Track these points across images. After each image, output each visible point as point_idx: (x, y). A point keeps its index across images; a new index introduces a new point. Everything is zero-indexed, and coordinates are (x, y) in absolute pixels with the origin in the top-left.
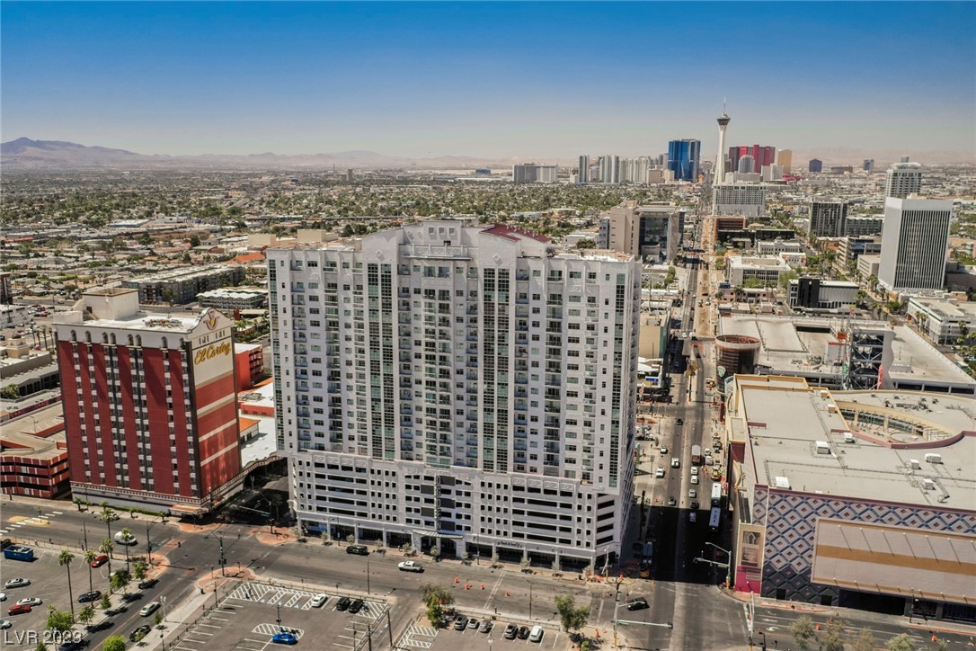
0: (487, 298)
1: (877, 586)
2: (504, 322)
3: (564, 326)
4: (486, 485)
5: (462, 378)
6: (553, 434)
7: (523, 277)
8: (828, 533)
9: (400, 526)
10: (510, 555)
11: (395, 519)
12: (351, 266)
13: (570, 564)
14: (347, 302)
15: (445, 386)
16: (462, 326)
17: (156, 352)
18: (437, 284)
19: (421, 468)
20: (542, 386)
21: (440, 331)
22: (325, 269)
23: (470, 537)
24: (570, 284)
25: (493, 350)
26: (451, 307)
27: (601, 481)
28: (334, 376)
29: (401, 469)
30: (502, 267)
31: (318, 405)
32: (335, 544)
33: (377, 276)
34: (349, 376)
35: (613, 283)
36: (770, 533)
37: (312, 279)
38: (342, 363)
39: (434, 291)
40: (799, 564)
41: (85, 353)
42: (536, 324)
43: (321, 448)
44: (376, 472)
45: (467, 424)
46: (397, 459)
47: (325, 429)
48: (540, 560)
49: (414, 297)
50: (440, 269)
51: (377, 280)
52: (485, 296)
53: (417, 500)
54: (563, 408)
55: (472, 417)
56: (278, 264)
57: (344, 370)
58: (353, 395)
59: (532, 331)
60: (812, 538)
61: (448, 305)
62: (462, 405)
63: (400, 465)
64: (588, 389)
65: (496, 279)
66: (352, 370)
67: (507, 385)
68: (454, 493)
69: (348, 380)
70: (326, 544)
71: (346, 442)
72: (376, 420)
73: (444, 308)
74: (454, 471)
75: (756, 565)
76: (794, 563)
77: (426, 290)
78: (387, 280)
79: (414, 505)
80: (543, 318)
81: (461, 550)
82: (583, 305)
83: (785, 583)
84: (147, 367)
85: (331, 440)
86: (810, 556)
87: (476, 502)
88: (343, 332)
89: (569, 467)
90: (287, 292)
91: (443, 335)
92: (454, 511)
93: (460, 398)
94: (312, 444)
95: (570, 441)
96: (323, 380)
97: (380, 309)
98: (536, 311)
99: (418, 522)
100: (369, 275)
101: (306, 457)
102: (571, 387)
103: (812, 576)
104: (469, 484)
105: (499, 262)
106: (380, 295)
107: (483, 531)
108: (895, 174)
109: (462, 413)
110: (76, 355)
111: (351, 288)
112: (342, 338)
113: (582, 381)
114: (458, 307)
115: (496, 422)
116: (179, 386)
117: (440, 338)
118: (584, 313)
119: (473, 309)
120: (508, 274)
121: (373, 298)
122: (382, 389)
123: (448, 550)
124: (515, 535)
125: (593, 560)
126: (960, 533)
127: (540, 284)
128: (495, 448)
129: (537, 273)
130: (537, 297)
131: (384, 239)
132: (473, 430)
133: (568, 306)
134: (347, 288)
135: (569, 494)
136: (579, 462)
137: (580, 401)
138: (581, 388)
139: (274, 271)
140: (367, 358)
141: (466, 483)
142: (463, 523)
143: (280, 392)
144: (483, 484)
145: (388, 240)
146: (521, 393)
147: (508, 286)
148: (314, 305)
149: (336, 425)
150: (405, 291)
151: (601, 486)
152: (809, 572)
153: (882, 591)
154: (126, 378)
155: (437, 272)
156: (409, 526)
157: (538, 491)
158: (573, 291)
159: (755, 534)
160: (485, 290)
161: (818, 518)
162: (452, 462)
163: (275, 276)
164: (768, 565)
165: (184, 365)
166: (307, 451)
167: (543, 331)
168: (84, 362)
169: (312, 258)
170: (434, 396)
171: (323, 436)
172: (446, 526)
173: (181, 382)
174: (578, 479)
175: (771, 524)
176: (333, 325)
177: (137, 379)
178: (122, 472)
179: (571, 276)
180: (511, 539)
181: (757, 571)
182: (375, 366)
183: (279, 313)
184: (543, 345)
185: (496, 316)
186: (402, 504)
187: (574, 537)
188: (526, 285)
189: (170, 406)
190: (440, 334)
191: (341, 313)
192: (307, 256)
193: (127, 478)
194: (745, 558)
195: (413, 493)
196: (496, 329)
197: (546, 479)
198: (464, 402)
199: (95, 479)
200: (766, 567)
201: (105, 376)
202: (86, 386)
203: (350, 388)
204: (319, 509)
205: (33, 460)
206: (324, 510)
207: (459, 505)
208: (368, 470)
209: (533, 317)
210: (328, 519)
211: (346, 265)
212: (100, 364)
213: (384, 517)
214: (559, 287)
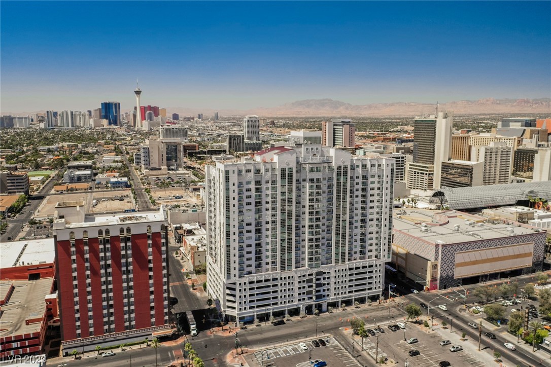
0: (338, 180)
1: (472, 274)
2: (345, 191)
3: (369, 189)
4: (337, 271)
5: (325, 221)
6: (363, 240)
7: (353, 168)
8: (459, 258)
9: (295, 304)
10: (348, 303)
11: (292, 301)
12: (270, 170)
13: (374, 298)
14: (267, 191)
15: (317, 226)
16: (325, 195)
18: (315, 176)
19: (306, 270)
20: (359, 218)
21: (316, 199)
22: (255, 174)
23: (329, 299)
24: (371, 170)
26: (321, 186)
27: (384, 257)
28: (258, 231)
29: (296, 273)
30: (345, 164)
31: (249, 249)
32: (263, 324)
33: (285, 174)
34: (267, 230)
35: (390, 168)
36: (442, 263)
37: (248, 179)
38: (264, 223)
39: (314, 179)
40: (451, 273)
41: (81, 246)
42: (357, 190)
43: (250, 273)
44: (283, 278)
45: (326, 243)
46: (294, 269)
47: (253, 263)
48: (362, 301)
49: (303, 183)
50: (317, 168)
51: (285, 177)
53: (304, 287)
54: (367, 227)
55: (330, 240)
56: (231, 173)
57: (264, 227)
58: (269, 240)
59: (356, 193)
60: (454, 261)
63: (296, 272)
64: (378, 216)
65: (342, 171)
66: (269, 226)
67: (346, 220)
68: (322, 279)
69: (267, 232)
70: (258, 326)
71: (264, 266)
72: (283, 250)
73: (318, 187)
74: (323, 268)
75: (436, 278)
76: (449, 273)
77: (310, 179)
78: (290, 175)
79: (302, 290)
80: (360, 187)
81: (324, 308)
82: (376, 179)
83: (447, 282)
84: (136, 248)
85: (256, 267)
86: (454, 268)
87: (333, 280)
88: (264, 206)
89: (370, 254)
90: (236, 188)
91: (318, 200)
92: (321, 289)
93: (323, 231)
94: (245, 272)
95: (370, 242)
96: (253, 235)
97: (287, 191)
98: (357, 184)
99: (304, 299)
100: (281, 174)
101: (242, 280)
102: (371, 217)
104: (329, 273)
105: (344, 162)
106: (287, 184)
107: (335, 294)
108: (248, 121)
109: (324, 238)
110: (73, 249)
111: (270, 182)
112: (263, 210)
113: (375, 213)
114: (324, 186)
115: (341, 239)
116: (159, 255)
117: (316, 202)
118: (376, 183)
119: (330, 186)
120: (347, 168)
121: (283, 186)
122: (286, 233)
124: (349, 292)
125: (381, 293)
127: (359, 171)
128: (340, 252)
129: (358, 166)
130: (358, 177)
131: (290, 155)
132: (329, 245)
133: (370, 180)
134: (267, 182)
136: (374, 250)
137: (375, 222)
138: (375, 216)
139: (229, 177)
140: (279, 218)
142: (326, 293)
143: (229, 246)
144: (335, 271)
145: (292, 155)
146: (351, 223)
147: (347, 173)
148: (248, 193)
149: (258, 259)
150: (298, 181)
152: (453, 275)
153: (474, 275)
154: (116, 257)
155: (315, 170)
156: (300, 303)
157: (359, 268)
158: (372, 173)
159: (436, 265)
160: (337, 176)
161: (456, 253)
162: (320, 264)
163: (229, 179)
164: (441, 276)
165: (163, 241)
166: (244, 277)
167: (360, 193)
168: (80, 252)
169: (248, 168)
170: (313, 232)
171: (251, 266)
172: (319, 297)
173: (160, 253)
174: (374, 258)
175: (442, 259)
176: (258, 204)
177: (126, 256)
178: (109, 323)
179: (372, 166)
180: (348, 295)
181: (437, 280)
182: (283, 222)
183: (230, 200)
184: (360, 199)
185: (342, 188)
186: (297, 292)
187: (373, 286)
188: (353, 172)
189: (150, 269)
190: (316, 200)
191: (263, 196)
192: (245, 167)
193: (113, 326)
194: (432, 276)
195: (302, 285)
196: (342, 194)
197: (363, 262)
198: (325, 233)
199: (86, 333)
200: (440, 278)
201: (98, 259)
202: (81, 269)
203: (267, 236)
204: (250, 308)
205: (25, 335)
206: (253, 307)
207: (324, 284)
208: (279, 278)
209: (356, 187)
210: (256, 312)
211: (267, 170)
212: (94, 252)
213: (287, 302)
214: (366, 172)
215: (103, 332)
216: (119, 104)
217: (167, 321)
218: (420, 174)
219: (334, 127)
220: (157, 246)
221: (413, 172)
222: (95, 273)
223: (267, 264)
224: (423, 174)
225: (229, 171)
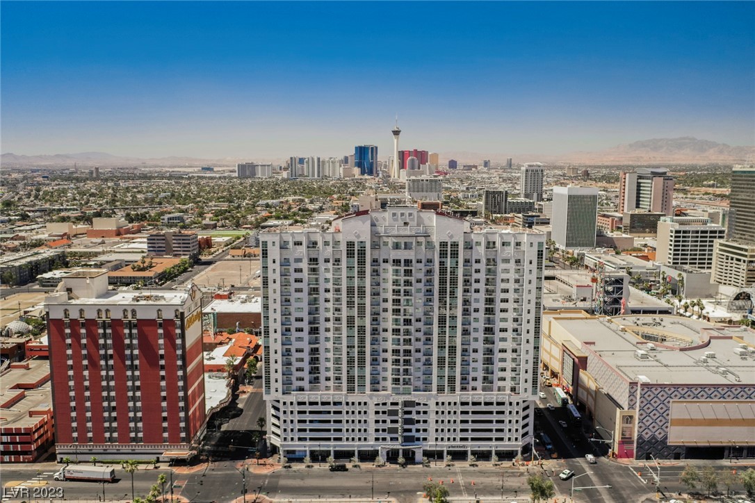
0: (441, 263)
1: (708, 442)
2: (454, 282)
3: (498, 281)
4: (440, 404)
5: (420, 325)
6: (489, 361)
7: (469, 247)
8: (677, 410)
9: (370, 444)
10: (459, 455)
11: (365, 439)
12: (331, 244)
13: (507, 455)
14: (326, 273)
15: (407, 332)
16: (421, 286)
17: (151, 323)
18: (402, 255)
19: (388, 396)
20: (481, 325)
21: (405, 290)
22: (308, 247)
23: (426, 445)
24: (502, 251)
25: (446, 302)
26: (413, 272)
27: (526, 391)
28: (314, 331)
29: (371, 399)
30: (453, 240)
31: (299, 355)
32: (316, 466)
33: (354, 250)
34: (327, 330)
35: (535, 248)
36: (641, 414)
37: (297, 255)
38: (322, 320)
39: (400, 260)
40: (660, 433)
41: (77, 328)
42: (477, 281)
43: (301, 389)
44: (350, 404)
45: (423, 359)
46: (368, 391)
47: (306, 375)
48: (484, 456)
49: (383, 265)
50: (405, 243)
51: (354, 253)
52: (440, 262)
53: (384, 422)
54: (497, 340)
55: (428, 354)
56: (270, 245)
57: (322, 325)
58: (330, 345)
59: (475, 286)
60: (668, 415)
61: (411, 270)
62: (420, 345)
63: (371, 397)
64: (515, 325)
65: (449, 249)
66: (330, 325)
67: (456, 327)
68: (414, 413)
69: (327, 333)
70: (308, 466)
71: (323, 382)
72: (350, 361)
73: (408, 273)
74: (415, 396)
75: (630, 438)
76: (656, 433)
77: (394, 260)
78: (362, 253)
79: (381, 426)
80: (482, 276)
81: (419, 456)
82: (512, 266)
83: (651, 448)
84: (142, 337)
85: (310, 382)
86: (667, 427)
87: (432, 417)
88: (323, 295)
89: (501, 384)
90: (277, 266)
91: (407, 293)
92: (413, 427)
93: (418, 340)
94: (294, 387)
95: (502, 365)
96: (305, 335)
97: (356, 275)
98: (477, 271)
99: (384, 439)
100: (348, 250)
101: (288, 399)
102: (503, 325)
103: (668, 440)
104: (427, 405)
105: (451, 237)
106: (356, 265)
107: (437, 439)
108: (527, 171)
109: (420, 351)
110: (68, 331)
111: (331, 261)
112: (322, 301)
113: (510, 320)
114: (419, 272)
115: (447, 356)
116: (172, 350)
117: (405, 295)
118: (512, 271)
119: (429, 272)
120: (458, 245)
121: (350, 268)
122: (356, 338)
123: (410, 458)
124: (462, 439)
125: (520, 449)
127: (481, 251)
128: (446, 375)
129: (478, 244)
130: (478, 261)
131: (360, 222)
132: (428, 363)
133: (501, 266)
134: (327, 261)
135: (503, 404)
136: (508, 379)
137: (509, 335)
138: (510, 325)
139: (266, 250)
140: (344, 315)
141: (424, 404)
142: (421, 435)
143: (268, 347)
144: (437, 404)
145: (364, 223)
146: (466, 332)
147: (457, 254)
148: (298, 275)
149: (314, 370)
150: (375, 261)
151: (526, 395)
152: (666, 438)
153: (712, 444)
154: (119, 346)
155: (403, 246)
156: (378, 443)
157: (479, 404)
158: (505, 256)
159: (630, 416)
160: (440, 257)
161: (671, 400)
162: (412, 390)
163: (266, 254)
164: (640, 437)
165: (178, 331)
166: (290, 393)
167: (482, 286)
168: (76, 336)
169: (298, 239)
170: (399, 340)
171: (303, 379)
172: (408, 440)
173: (174, 347)
174: (508, 392)
175: (641, 409)
176: (314, 291)
177: (130, 346)
178: (111, 430)
179: (503, 245)
180: (459, 443)
181: (632, 443)
182: (351, 320)
183: (269, 283)
184: (482, 296)
185: (448, 276)
186: (372, 427)
187: (506, 435)
188: (470, 253)
189: (162, 367)
190: (405, 292)
191: (321, 281)
192: (293, 237)
193: (115, 435)
194: (623, 435)
195: (381, 417)
196: (448, 286)
197: (487, 395)
198: (421, 343)
199: (82, 439)
200: (638, 439)
201: (98, 347)
202: (77, 357)
203: (327, 339)
204: (300, 439)
205: (15, 429)
206: (305, 439)
207: (418, 422)
208: (344, 403)
209: (475, 276)
210: (308, 446)
211: (326, 243)
212: (92, 337)
213: (357, 438)
214: (494, 253)
215: (105, 440)
216: (377, 148)
217: (183, 440)
218: (735, 261)
219: (640, 181)
220: (169, 337)
222: (94, 366)
223: (328, 379)
224: (739, 260)
225: (266, 242)
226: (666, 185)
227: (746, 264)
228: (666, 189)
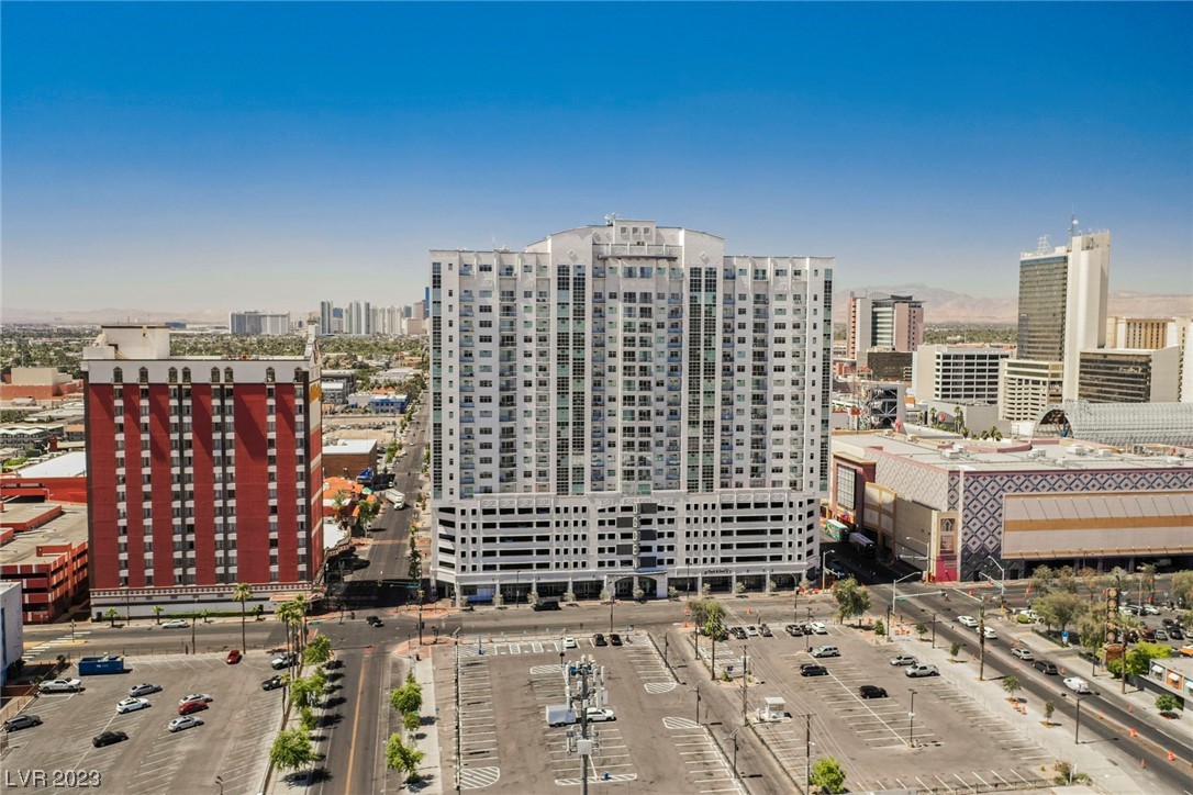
0: (693, 299)
1: (1053, 552)
2: (711, 325)
3: (771, 326)
4: (692, 507)
5: (662, 391)
7: (730, 276)
8: (1014, 507)
9: (592, 572)
10: (720, 584)
11: (584, 564)
12: (534, 269)
13: (787, 583)
14: (528, 315)
15: (644, 400)
16: (663, 332)
17: (257, 389)
18: (638, 286)
19: (617, 498)
20: (748, 390)
21: (641, 338)
22: (500, 274)
23: (673, 571)
24: (776, 283)
25: (699, 355)
26: (653, 311)
27: (811, 486)
28: (508, 401)
29: (593, 502)
30: (709, 265)
31: (486, 439)
32: (512, 607)
33: (568, 279)
34: (528, 399)
35: (821, 278)
36: (966, 516)
37: (483, 286)
38: (520, 384)
39: (635, 294)
40: (991, 542)
41: (134, 398)
42: (742, 326)
43: (487, 490)
44: (562, 510)
45: (667, 442)
46: (587, 492)
47: (494, 468)
48: (756, 584)
49: (610, 302)
50: (642, 269)
51: (568, 284)
52: (691, 297)
53: (612, 536)
54: (769, 412)
55: (675, 433)
56: (444, 268)
57: (521, 392)
58: (531, 422)
59: (739, 333)
60: (1000, 515)
61: (650, 309)
62: (662, 421)
63: (592, 499)
64: (795, 390)
65: (703, 279)
66: (532, 391)
67: (713, 392)
68: (655, 522)
69: (527, 404)
70: (500, 609)
71: (520, 479)
72: (562, 448)
73: (645, 312)
74: (656, 496)
75: (952, 552)
76: (987, 542)
77: (625, 294)
78: (580, 283)
79: (607, 543)
80: (749, 319)
81: (662, 589)
82: (789, 304)
83: (978, 564)
84: (242, 413)
85: (501, 480)
86: (1000, 533)
87: (680, 528)
88: (521, 347)
89: (776, 477)
90: (455, 301)
91: (644, 342)
92: (654, 544)
93: (659, 413)
94: (476, 487)
95: (777, 449)
96: (494, 407)
97: (571, 316)
98: (742, 312)
99: (612, 564)
100: (559, 279)
101: (469, 505)
102: (777, 390)
103: (1002, 552)
104: (673, 509)
105: (706, 261)
106: (571, 301)
107: (688, 561)
109: (662, 431)
110: (119, 403)
111: (534, 294)
112: (519, 354)
113: (788, 383)
114: (660, 314)
115: (701, 436)
116: (289, 432)
117: (642, 346)
118: (790, 312)
119: (675, 313)
120: (715, 273)
121: (562, 305)
122: (571, 410)
123: (650, 593)
124: (724, 560)
125: (804, 572)
126: (1111, 490)
127: (746, 283)
128: (701, 464)
129: (743, 272)
130: (743, 297)
131: (578, 237)
132: (674, 446)
133: (774, 304)
134: (528, 295)
135: (780, 505)
136: (786, 470)
137: (787, 404)
138: (788, 390)
139: (439, 276)
140: (553, 372)
141: (670, 509)
142: (666, 555)
143: (440, 425)
144: (688, 507)
145: (582, 238)
146: (727, 401)
147: (715, 286)
148: (485, 317)
149: (508, 462)
150: (597, 296)
151: (812, 490)
152: (999, 549)
153: (1058, 556)
154: (203, 427)
155: (639, 273)
156: (602, 570)
157: (748, 506)
158: (779, 289)
159: (951, 520)
160: (691, 291)
161: (1004, 494)
162: (652, 487)
163: (439, 282)
164: (965, 549)
165: (299, 402)
166: (472, 496)
167: (748, 333)
168: (132, 411)
169: (485, 261)
170: (633, 412)
171: (490, 476)
172: (647, 563)
173: (292, 426)
174: (786, 487)
175: (966, 508)
176: (507, 341)
177: (221, 427)
178: (183, 563)
179: (777, 274)
180: (719, 566)
181: (954, 558)
182: (562, 384)
183: (442, 327)
184: (749, 348)
185: (703, 318)
186: (593, 545)
187: (785, 552)
188: (731, 285)
189: (272, 460)
190: (641, 341)
191: (519, 325)
192: (479, 259)
193: (192, 571)
194: (942, 547)
195: (607, 530)
196: (702, 332)
197: (756, 491)
198: (664, 418)
199: (136, 580)
200: (963, 552)
201: (167, 428)
202: (133, 445)
203: (527, 413)
204: (486, 568)
205: (21, 566)
206: (493, 567)
207: (661, 535)
208: (552, 509)
209: (739, 319)
210: (498, 578)
211: (527, 269)
212: (159, 412)
213: (571, 564)
214: (764, 286)
215: (171, 580)
217: (302, 575)
218: (1031, 385)
219: (875, 310)
220: (285, 411)
221: (1016, 382)
222: (160, 455)
223: (527, 475)
224: (1037, 383)
225: (439, 264)
226: (913, 315)
227: (1046, 387)
228: (913, 320)
